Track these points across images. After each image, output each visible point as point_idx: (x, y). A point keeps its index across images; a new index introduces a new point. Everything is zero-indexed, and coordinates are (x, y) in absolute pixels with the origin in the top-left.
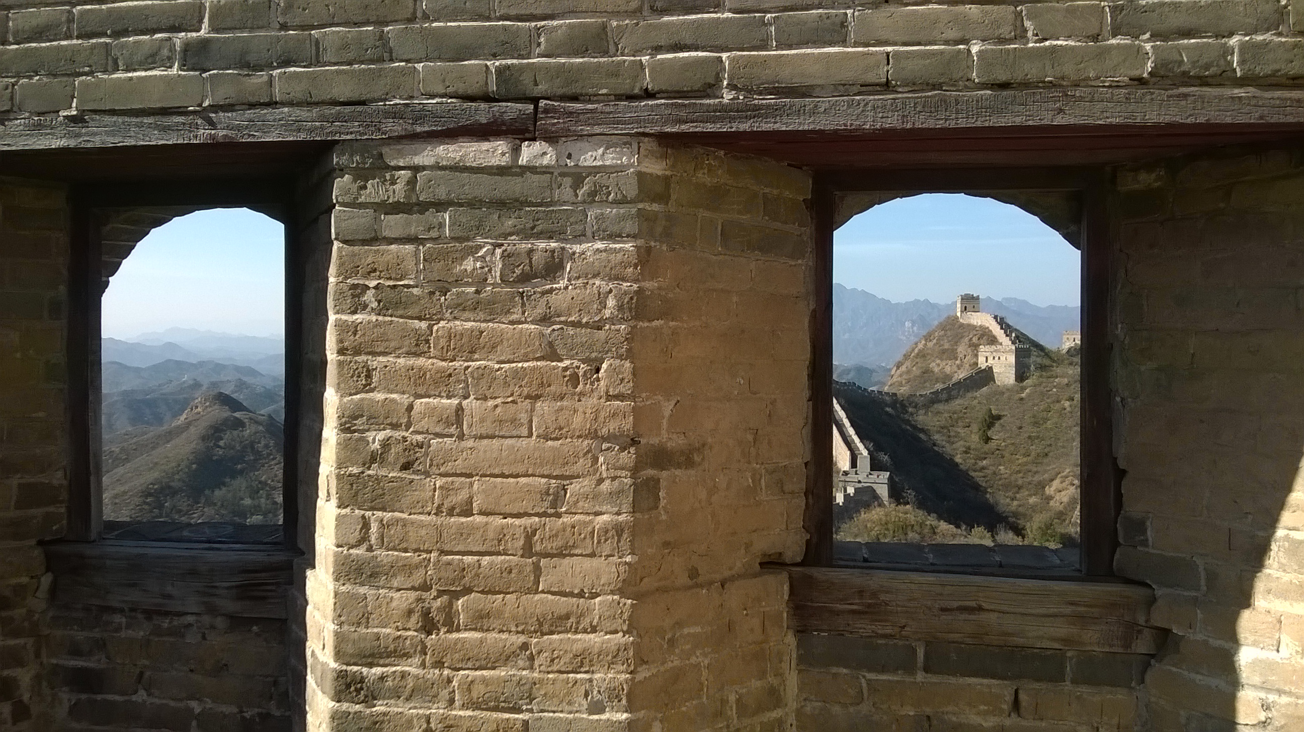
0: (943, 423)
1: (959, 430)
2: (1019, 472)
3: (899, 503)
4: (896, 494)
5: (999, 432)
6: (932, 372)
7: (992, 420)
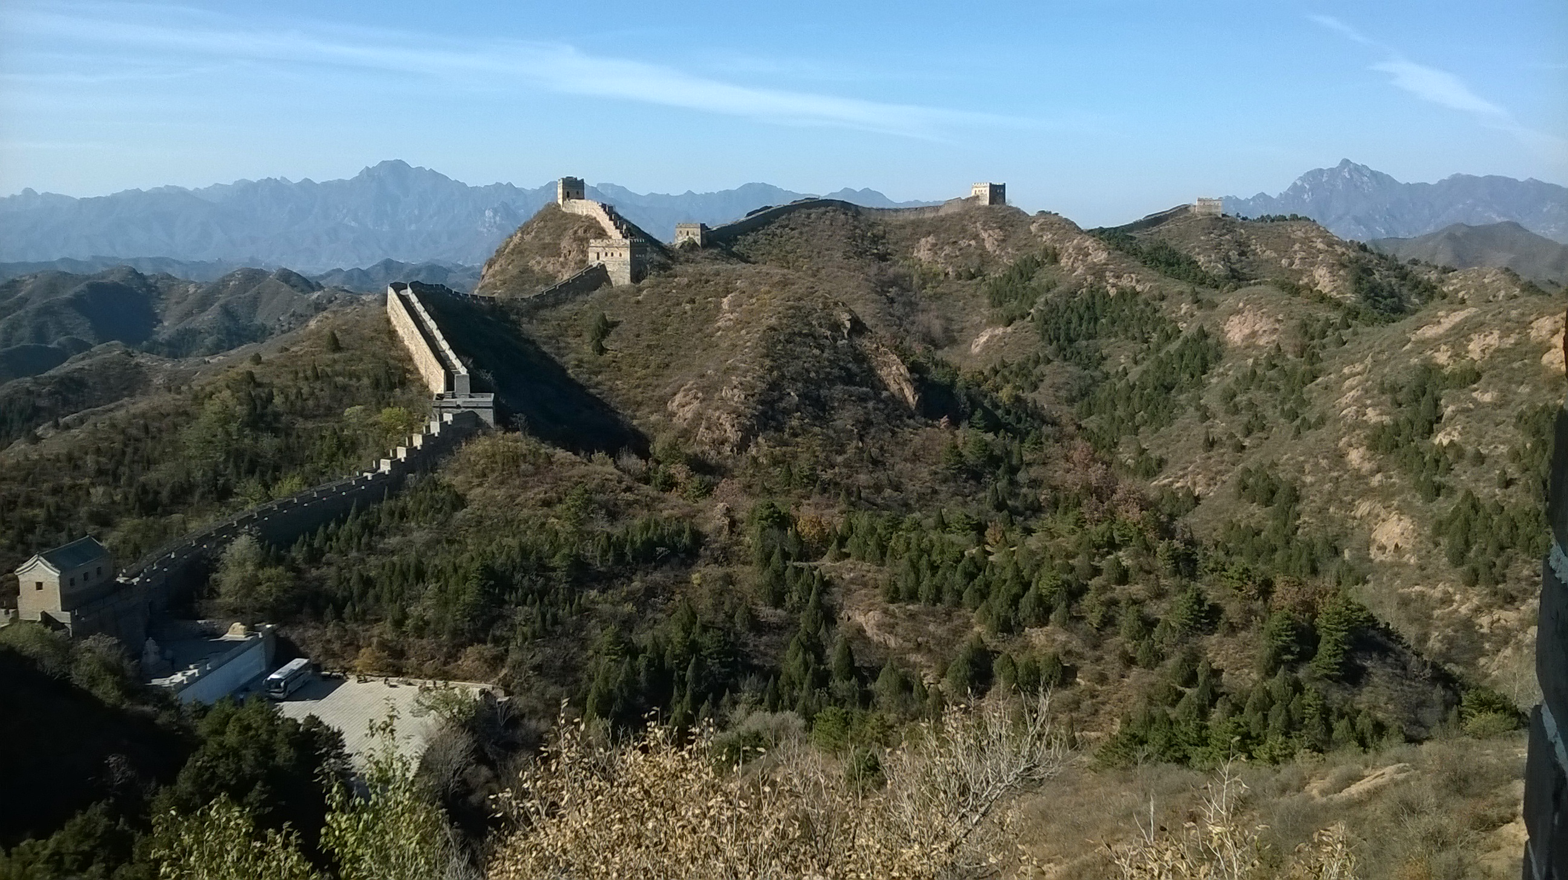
0: (551, 332)
1: (569, 340)
2: (638, 386)
3: (507, 430)
4: (503, 418)
5: (615, 341)
6: (533, 271)
7: (606, 328)
